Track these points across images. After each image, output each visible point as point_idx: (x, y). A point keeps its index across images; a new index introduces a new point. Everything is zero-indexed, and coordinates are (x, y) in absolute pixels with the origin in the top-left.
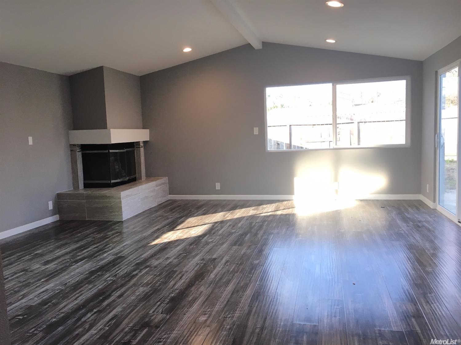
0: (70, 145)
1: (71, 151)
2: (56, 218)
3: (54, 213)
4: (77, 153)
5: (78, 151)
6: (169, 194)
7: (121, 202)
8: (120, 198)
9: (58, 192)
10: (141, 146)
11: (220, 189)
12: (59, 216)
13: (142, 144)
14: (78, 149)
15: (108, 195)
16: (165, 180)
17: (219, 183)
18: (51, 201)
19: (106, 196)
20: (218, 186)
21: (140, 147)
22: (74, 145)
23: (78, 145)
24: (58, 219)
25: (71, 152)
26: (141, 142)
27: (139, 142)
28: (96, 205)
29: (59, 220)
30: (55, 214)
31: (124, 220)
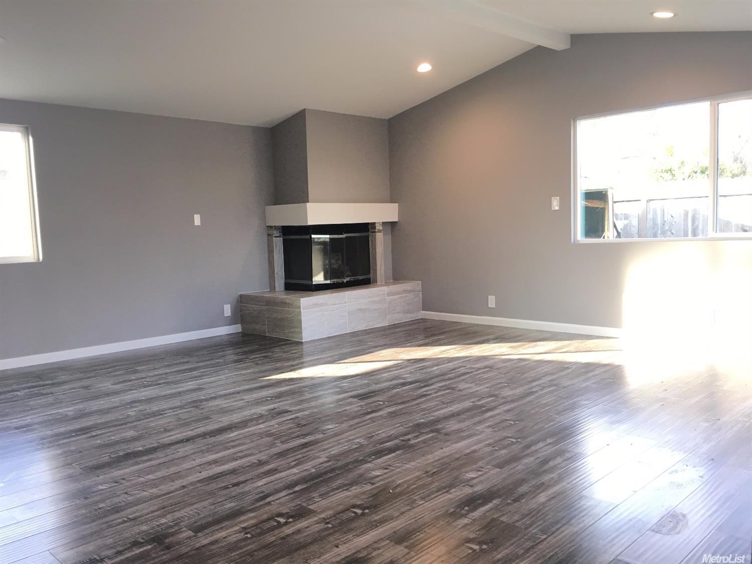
0: (268, 226)
1: (269, 235)
2: (237, 328)
3: (232, 321)
4: (274, 238)
5: (275, 235)
6: (423, 310)
7: (300, 312)
8: (299, 307)
9: (241, 293)
10: (377, 230)
11: (494, 307)
12: (242, 326)
13: (379, 227)
14: (276, 233)
15: (287, 301)
16: (416, 285)
17: (494, 297)
18: (229, 305)
19: (285, 303)
20: (492, 302)
21: (375, 232)
22: (271, 227)
23: (276, 228)
24: (240, 330)
25: (268, 237)
26: (378, 223)
27: (375, 223)
28: (275, 315)
29: (241, 332)
30: (235, 323)
31: (306, 342)
